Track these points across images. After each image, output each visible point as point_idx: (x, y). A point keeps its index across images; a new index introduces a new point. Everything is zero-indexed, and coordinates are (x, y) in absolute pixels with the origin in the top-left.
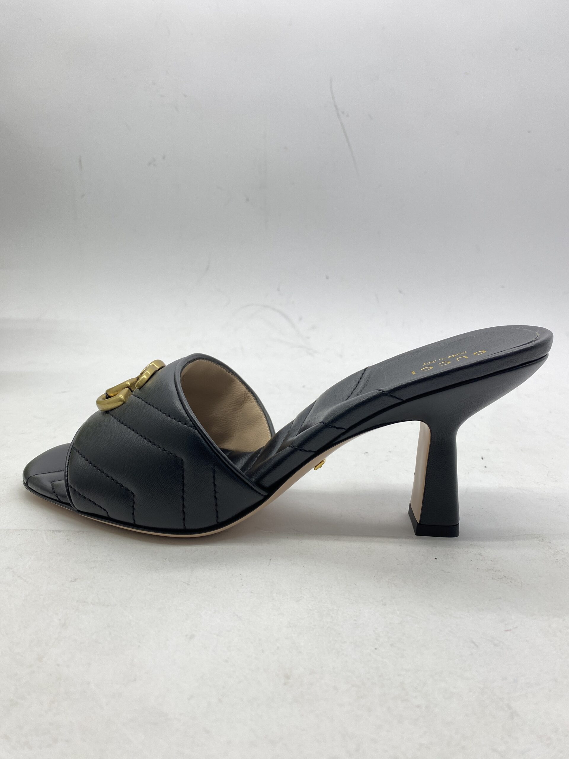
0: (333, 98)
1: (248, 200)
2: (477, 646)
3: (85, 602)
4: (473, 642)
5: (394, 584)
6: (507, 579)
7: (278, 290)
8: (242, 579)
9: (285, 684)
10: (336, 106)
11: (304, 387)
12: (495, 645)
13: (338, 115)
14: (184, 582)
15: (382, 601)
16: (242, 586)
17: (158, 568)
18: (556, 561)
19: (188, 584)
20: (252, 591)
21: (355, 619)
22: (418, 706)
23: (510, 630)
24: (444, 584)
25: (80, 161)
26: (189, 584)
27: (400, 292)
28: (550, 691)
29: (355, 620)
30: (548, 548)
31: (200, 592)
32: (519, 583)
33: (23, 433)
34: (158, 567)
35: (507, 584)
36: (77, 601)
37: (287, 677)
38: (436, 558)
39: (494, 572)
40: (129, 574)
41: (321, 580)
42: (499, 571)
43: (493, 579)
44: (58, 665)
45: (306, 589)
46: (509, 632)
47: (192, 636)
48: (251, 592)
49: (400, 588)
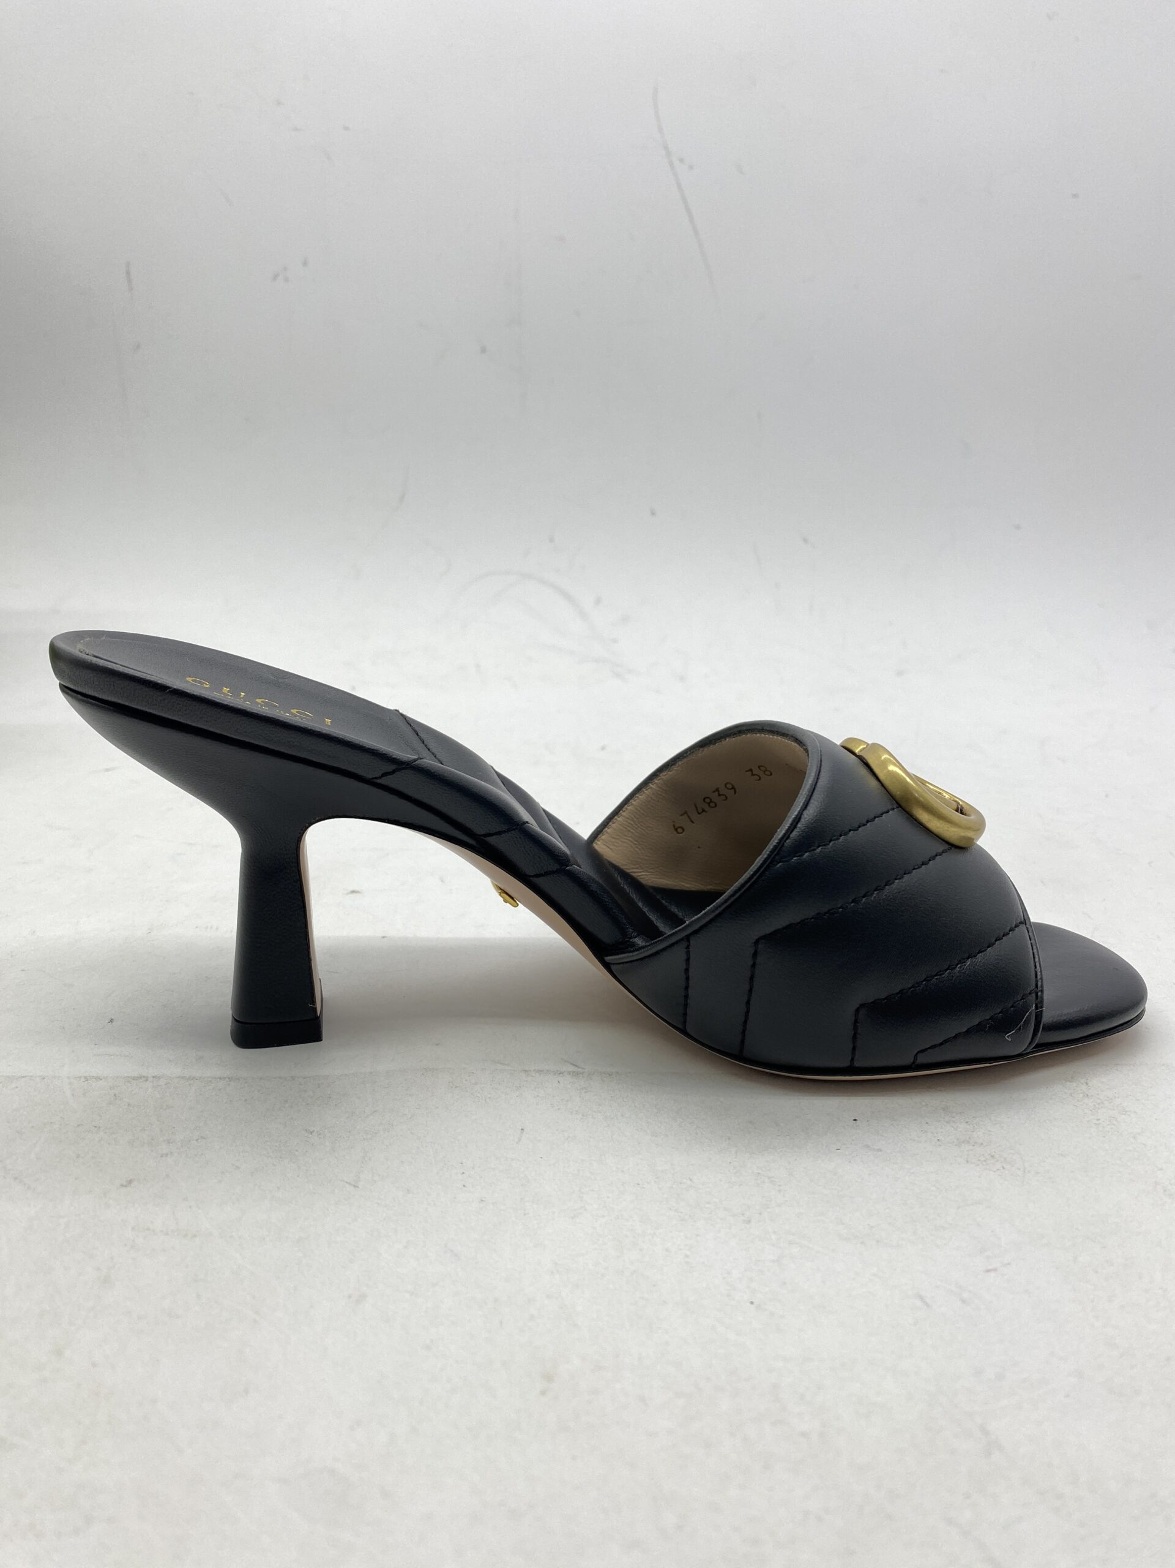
0: (660, 130)
1: (483, 350)
2: (927, 1305)
3: (148, 1229)
4: (921, 1298)
5: (769, 1178)
6: (998, 1161)
7: (552, 540)
8: (463, 1173)
9: (543, 1393)
10: (666, 148)
11: (603, 748)
12: (964, 1301)
13: (671, 164)
14: (347, 1182)
15: (743, 1214)
16: (464, 1188)
17: (297, 1153)
18: (1097, 1123)
19: (354, 1186)
20: (484, 1199)
21: (688, 1253)
22: (803, 1434)
23: (995, 1270)
24: (870, 1175)
25: (128, 273)
26: (358, 1187)
27: (805, 540)
28: (1067, 1396)
29: (687, 1256)
30: (1081, 1095)
31: (378, 1204)
32: (1019, 1169)
33: (24, 863)
34: (297, 1151)
35: (995, 1172)
36: (133, 1229)
37: (548, 1378)
38: (855, 1120)
39: (971, 1147)
40: (238, 1168)
41: (622, 1171)
42: (982, 1144)
43: (967, 1162)
44: (94, 1365)
45: (593, 1191)
46: (992, 1274)
47: (363, 1297)
48: (482, 1201)
49: (780, 1186)
